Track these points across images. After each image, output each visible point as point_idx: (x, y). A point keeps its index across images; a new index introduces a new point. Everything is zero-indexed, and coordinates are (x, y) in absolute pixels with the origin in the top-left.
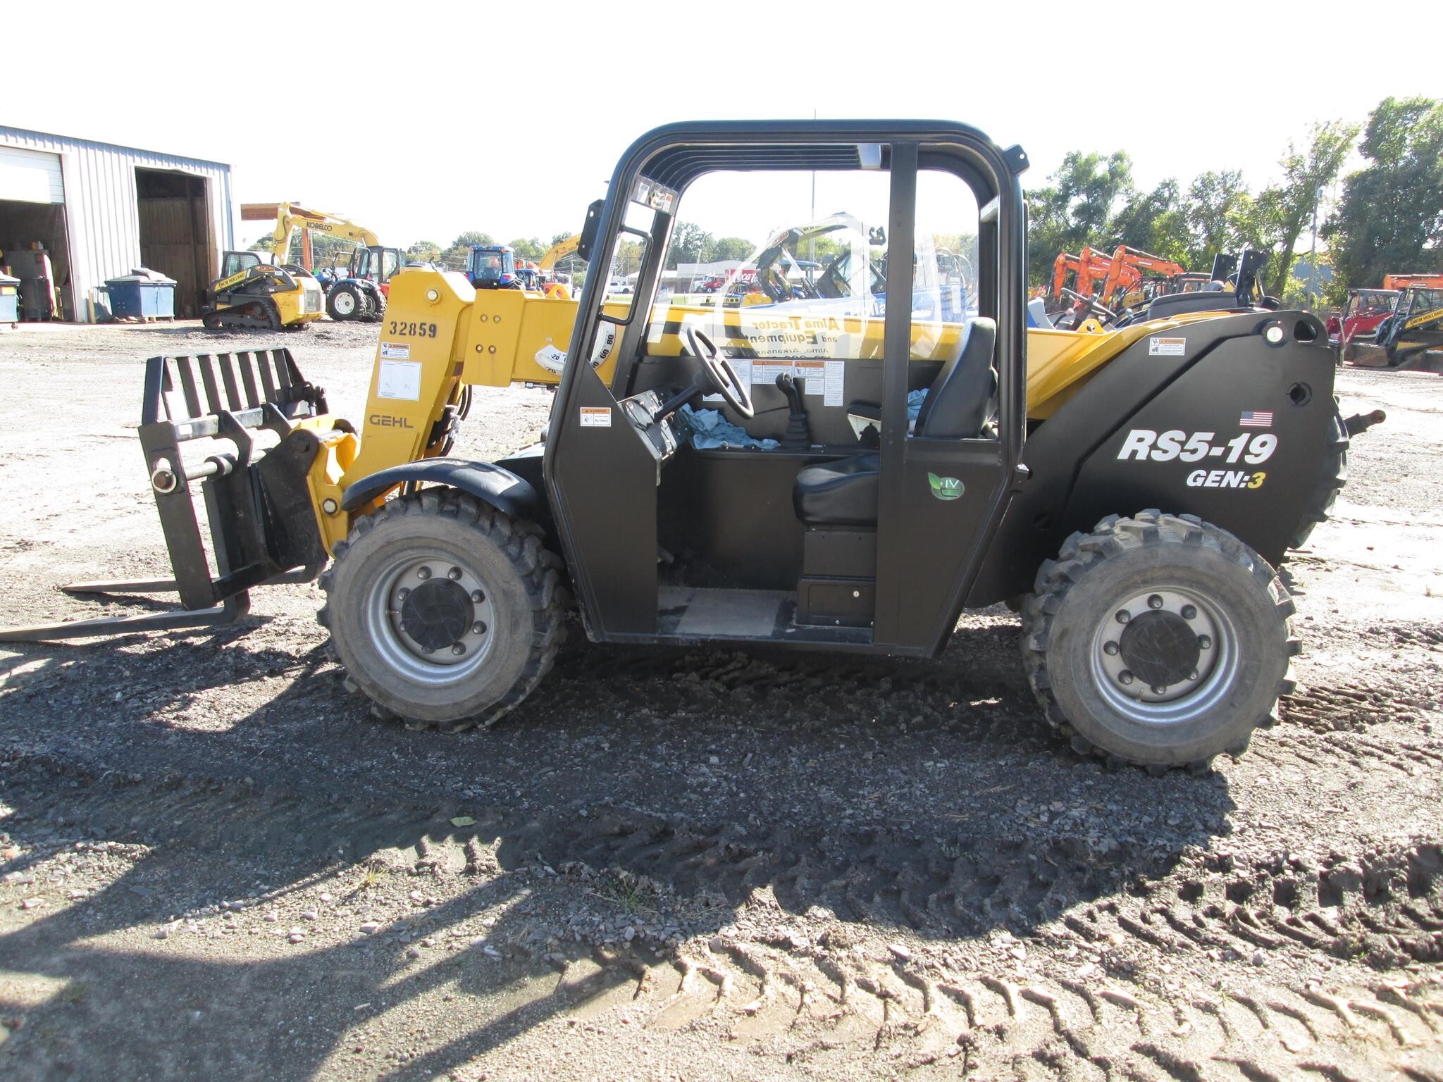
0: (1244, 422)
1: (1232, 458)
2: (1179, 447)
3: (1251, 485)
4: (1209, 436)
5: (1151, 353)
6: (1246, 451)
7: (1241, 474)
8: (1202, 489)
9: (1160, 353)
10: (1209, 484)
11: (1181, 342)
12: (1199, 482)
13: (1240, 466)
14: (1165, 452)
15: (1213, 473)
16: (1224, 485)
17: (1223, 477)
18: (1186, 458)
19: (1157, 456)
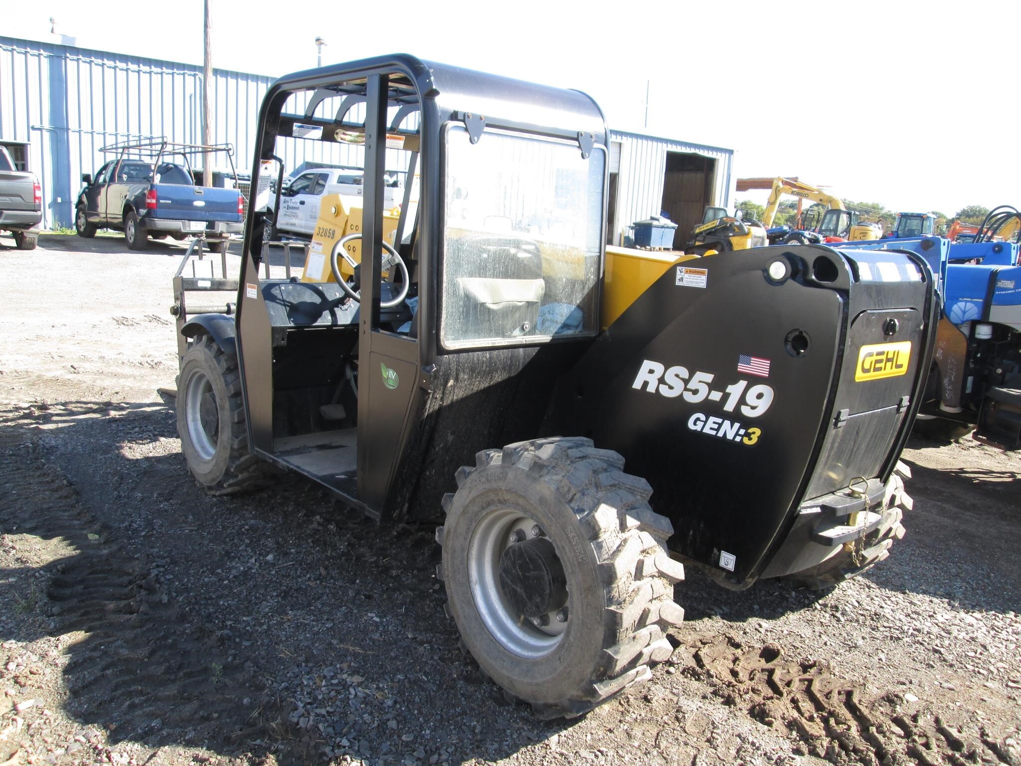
0: (742, 368)
1: (729, 407)
2: (682, 384)
3: (746, 441)
4: (709, 377)
5: (678, 283)
6: (742, 401)
7: (737, 425)
8: (700, 435)
9: (685, 283)
10: (707, 430)
11: (702, 273)
12: (698, 428)
13: (735, 416)
14: (671, 388)
15: (712, 419)
16: (720, 434)
17: (720, 425)
18: (689, 398)
19: (664, 391)
